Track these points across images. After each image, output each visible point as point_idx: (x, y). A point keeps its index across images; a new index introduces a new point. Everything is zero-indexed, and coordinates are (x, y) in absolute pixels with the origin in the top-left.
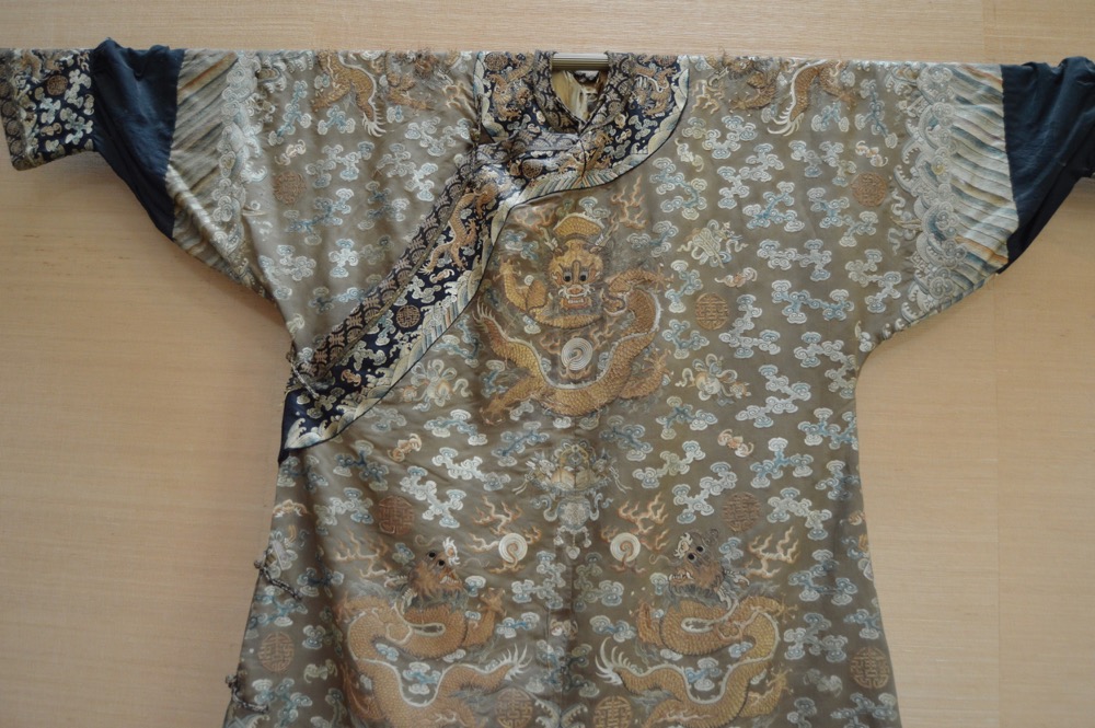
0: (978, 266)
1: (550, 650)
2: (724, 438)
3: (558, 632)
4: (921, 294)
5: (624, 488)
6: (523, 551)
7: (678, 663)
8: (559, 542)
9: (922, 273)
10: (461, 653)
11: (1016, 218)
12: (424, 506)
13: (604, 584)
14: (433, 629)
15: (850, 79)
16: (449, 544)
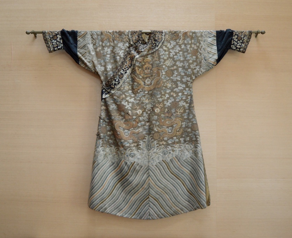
0: (211, 65)
1: (146, 127)
2: (172, 94)
3: (147, 124)
4: (202, 70)
5: (157, 102)
6: (141, 113)
7: (166, 128)
8: (147, 111)
9: (203, 66)
10: (132, 128)
11: (217, 57)
12: (126, 106)
13: (154, 116)
14: (128, 125)
15: (191, 34)
16: (130, 112)
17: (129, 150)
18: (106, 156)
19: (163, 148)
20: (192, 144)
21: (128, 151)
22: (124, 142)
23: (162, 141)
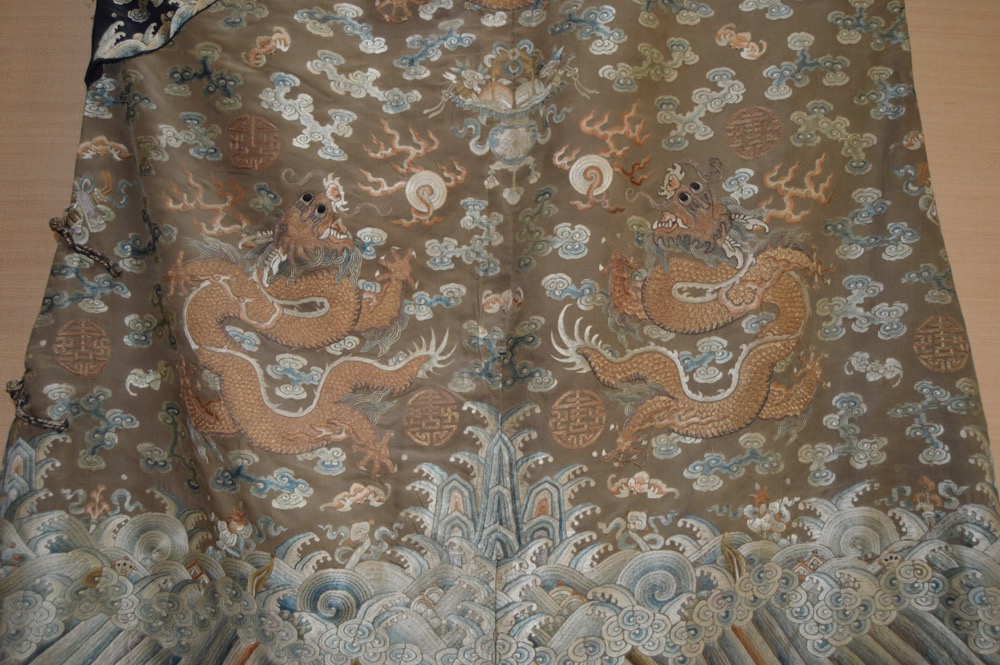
1: (482, 333)
2: (725, 38)
3: (494, 308)
5: (587, 92)
7: (670, 345)
8: (490, 183)
10: (352, 342)
12: (296, 128)
13: (563, 228)
14: (311, 307)
16: (331, 183)
17: (305, 551)
18: (98, 595)
19: (641, 533)
20: (911, 503)
21: (294, 555)
22: (254, 467)
23: (627, 467)
